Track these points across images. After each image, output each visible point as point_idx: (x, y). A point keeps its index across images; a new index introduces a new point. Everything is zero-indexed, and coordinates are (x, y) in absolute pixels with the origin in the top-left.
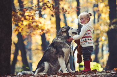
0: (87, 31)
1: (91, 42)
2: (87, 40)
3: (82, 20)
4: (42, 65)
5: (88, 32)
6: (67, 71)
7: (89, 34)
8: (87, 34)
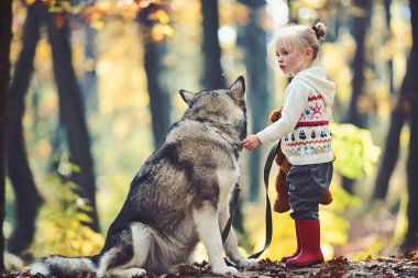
0: (310, 99)
1: (322, 144)
2: (309, 139)
3: (285, 58)
4: (124, 237)
5: (313, 104)
6: (229, 264)
7: (316, 110)
8: (308, 113)
